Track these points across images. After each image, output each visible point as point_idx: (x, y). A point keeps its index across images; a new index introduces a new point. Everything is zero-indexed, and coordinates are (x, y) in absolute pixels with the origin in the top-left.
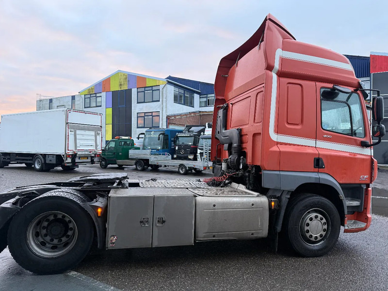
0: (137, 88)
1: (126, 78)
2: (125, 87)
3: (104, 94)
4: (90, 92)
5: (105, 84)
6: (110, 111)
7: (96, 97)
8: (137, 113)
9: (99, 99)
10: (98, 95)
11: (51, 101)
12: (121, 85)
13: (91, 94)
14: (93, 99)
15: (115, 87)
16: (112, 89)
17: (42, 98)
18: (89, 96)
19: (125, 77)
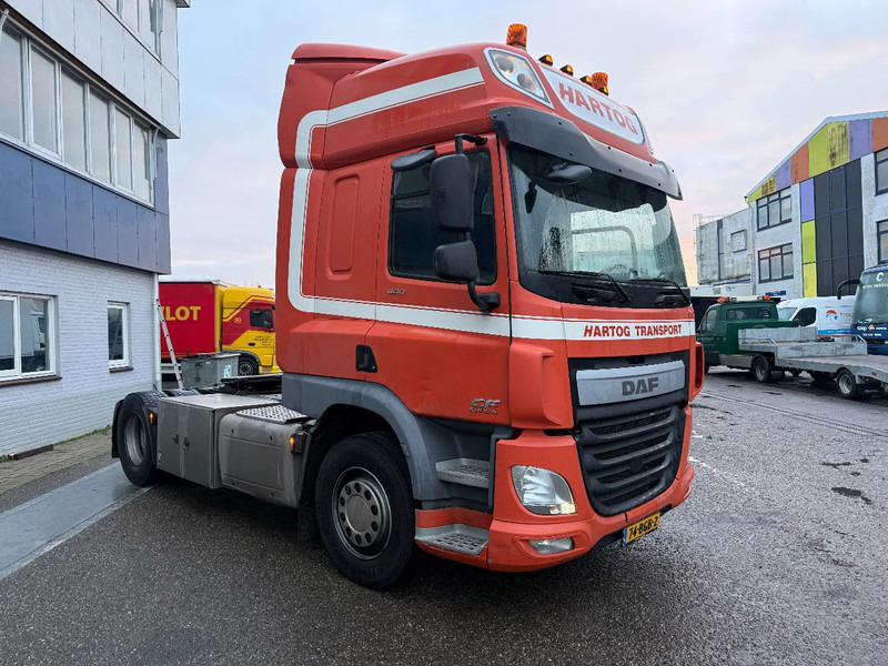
0: (875, 153)
1: (844, 135)
2: (844, 159)
3: (795, 189)
4: (766, 191)
5: (796, 164)
6: (810, 227)
7: (780, 199)
8: (878, 223)
9: (786, 204)
10: (784, 194)
11: (720, 223)
12: (833, 155)
13: (768, 196)
14: (775, 207)
15: (819, 165)
16: (814, 172)
17: (705, 221)
18: (765, 201)
19: (842, 131)
